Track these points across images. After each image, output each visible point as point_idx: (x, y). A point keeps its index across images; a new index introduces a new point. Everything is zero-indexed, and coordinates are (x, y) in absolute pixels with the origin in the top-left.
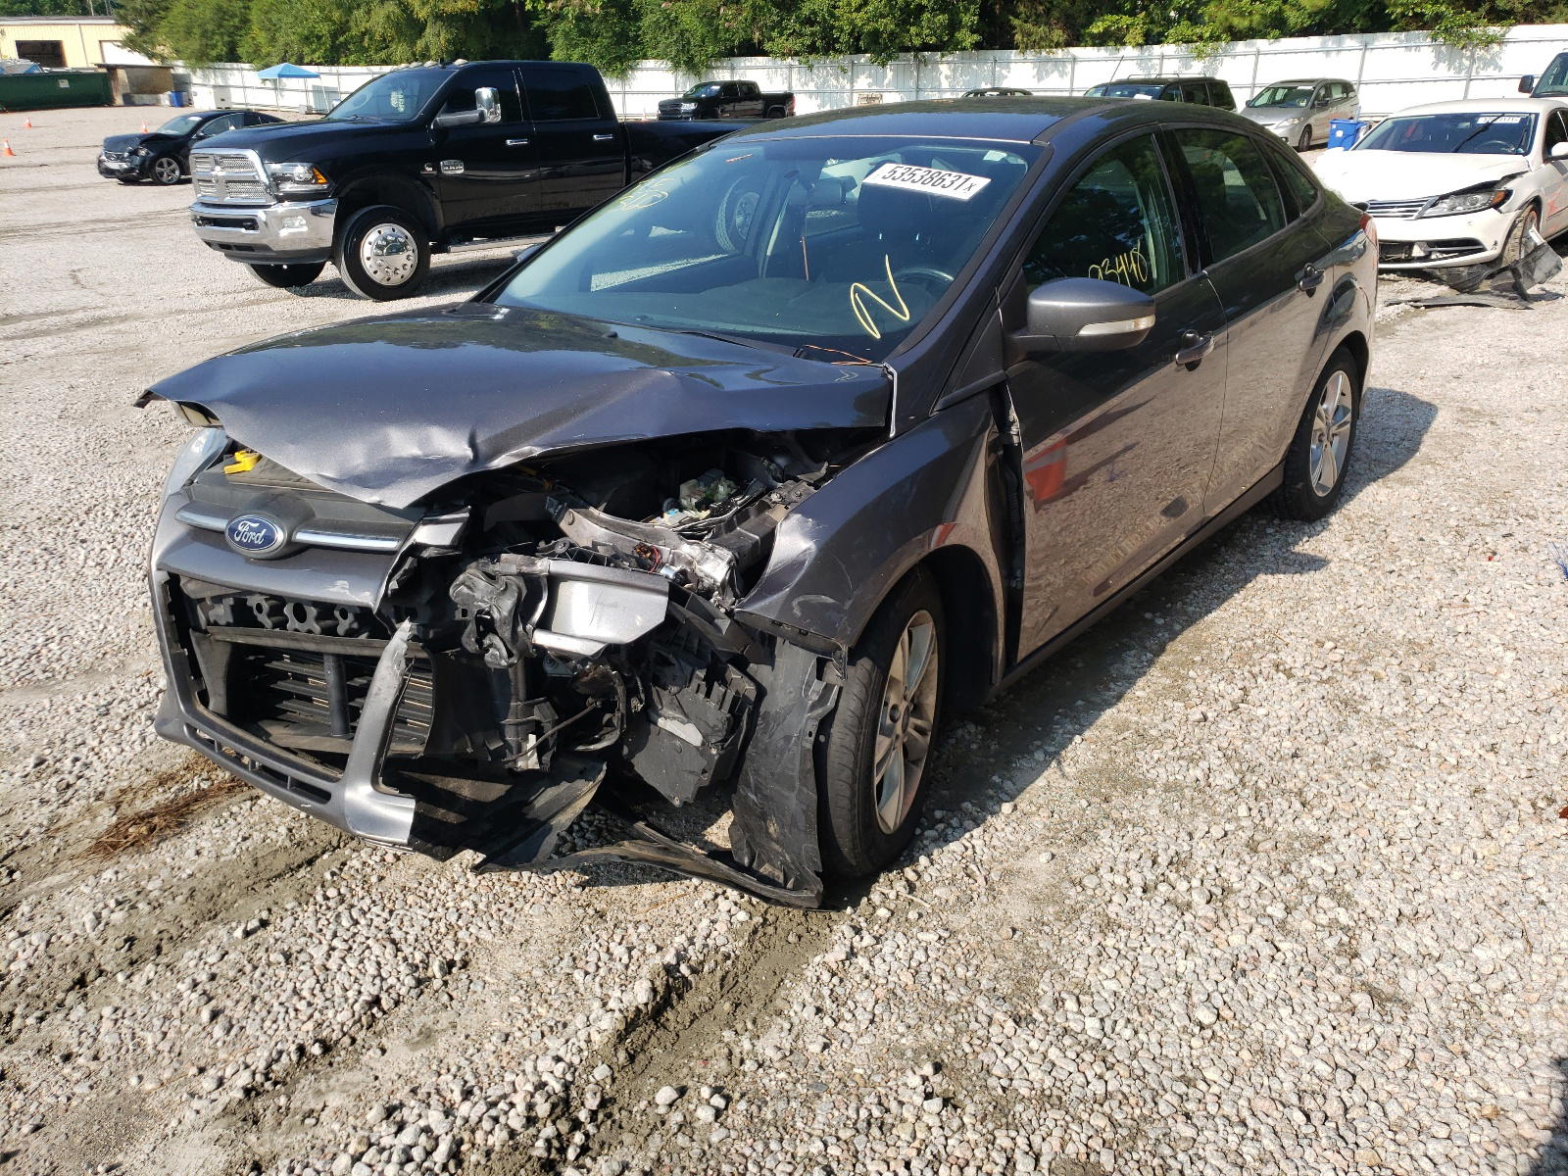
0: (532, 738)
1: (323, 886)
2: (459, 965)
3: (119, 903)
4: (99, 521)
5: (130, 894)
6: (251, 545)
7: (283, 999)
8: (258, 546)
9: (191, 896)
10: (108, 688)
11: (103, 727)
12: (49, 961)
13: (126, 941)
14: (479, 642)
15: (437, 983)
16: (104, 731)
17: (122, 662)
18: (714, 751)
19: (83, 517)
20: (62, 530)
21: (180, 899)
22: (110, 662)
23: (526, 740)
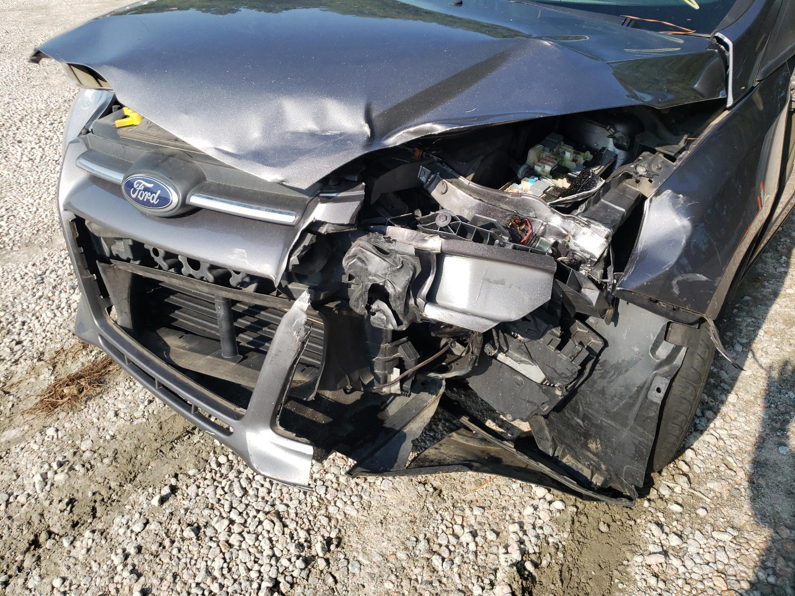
0: (396, 371)
1: (215, 453)
2: (335, 542)
3: (60, 465)
4: (29, 127)
5: (69, 454)
6: (147, 203)
7: (198, 580)
8: (153, 205)
9: (115, 458)
10: (42, 259)
11: (40, 294)
12: (8, 522)
13: (68, 504)
14: (368, 308)
15: (321, 564)
16: (40, 298)
17: (50, 237)
18: (558, 393)
19: (18, 124)
20: (5, 132)
21: (106, 461)
22: (42, 238)
23: (391, 372)
